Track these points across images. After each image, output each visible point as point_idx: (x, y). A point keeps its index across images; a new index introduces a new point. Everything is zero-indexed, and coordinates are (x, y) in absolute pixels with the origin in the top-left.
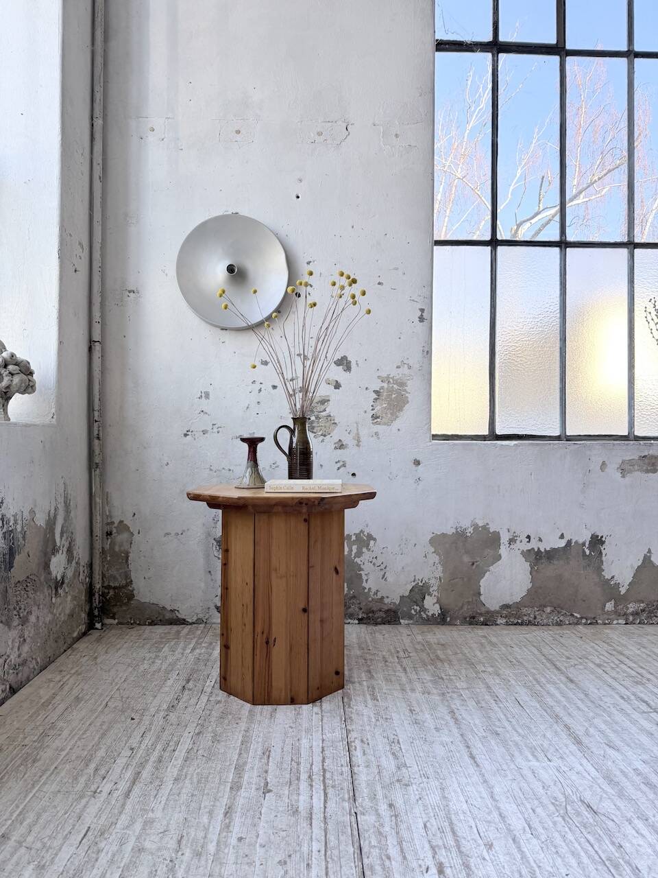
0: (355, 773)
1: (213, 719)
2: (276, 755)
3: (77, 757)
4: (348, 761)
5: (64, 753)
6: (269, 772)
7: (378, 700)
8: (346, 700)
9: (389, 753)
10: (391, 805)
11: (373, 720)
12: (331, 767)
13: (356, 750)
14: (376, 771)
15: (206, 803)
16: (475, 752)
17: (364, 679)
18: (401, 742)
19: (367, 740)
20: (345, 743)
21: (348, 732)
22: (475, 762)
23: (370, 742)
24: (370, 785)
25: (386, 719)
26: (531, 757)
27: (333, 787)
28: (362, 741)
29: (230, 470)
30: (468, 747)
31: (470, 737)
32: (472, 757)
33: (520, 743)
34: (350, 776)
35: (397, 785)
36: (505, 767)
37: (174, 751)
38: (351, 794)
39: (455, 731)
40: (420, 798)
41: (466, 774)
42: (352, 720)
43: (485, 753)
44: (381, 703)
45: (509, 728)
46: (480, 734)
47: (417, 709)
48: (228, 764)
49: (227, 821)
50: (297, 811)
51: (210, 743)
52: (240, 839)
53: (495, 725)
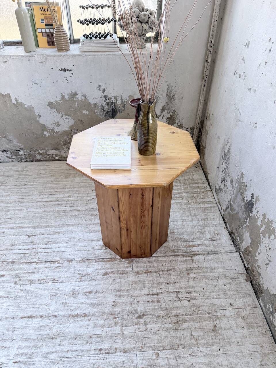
0: (31, 264)
1: (91, 213)
2: (57, 236)
3: (66, 186)
4: (42, 261)
5: (70, 182)
6: (43, 236)
7: (103, 275)
8: (106, 260)
9: (44, 277)
10: (3, 276)
11: (80, 272)
12: (40, 255)
13: (51, 264)
14: (30, 272)
15: (27, 221)
16: (35, 320)
17: (135, 269)
18: (54, 284)
19: (59, 269)
20: (59, 260)
21: (70, 261)
22: (25, 317)
23: (57, 270)
24: (20, 269)
25: (81, 279)
26: (21, 351)
27: (24, 256)
28: (58, 267)
29: (240, 113)
30: (41, 317)
31: (52, 321)
32: (30, 317)
33: (38, 350)
34: (30, 262)
35: (18, 279)
36: (16, 332)
37: (66, 207)
38: (16, 262)
39: (62, 313)
40: (4, 287)
41: (16, 310)
42: (81, 263)
43: (33, 325)
44: (100, 277)
45: (58, 348)
46: (55, 327)
47: (91, 296)
48: (52, 223)
49: (14, 228)
50: (13, 246)
51: (70, 215)
52: (4, 232)
53: (64, 339)
